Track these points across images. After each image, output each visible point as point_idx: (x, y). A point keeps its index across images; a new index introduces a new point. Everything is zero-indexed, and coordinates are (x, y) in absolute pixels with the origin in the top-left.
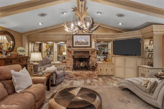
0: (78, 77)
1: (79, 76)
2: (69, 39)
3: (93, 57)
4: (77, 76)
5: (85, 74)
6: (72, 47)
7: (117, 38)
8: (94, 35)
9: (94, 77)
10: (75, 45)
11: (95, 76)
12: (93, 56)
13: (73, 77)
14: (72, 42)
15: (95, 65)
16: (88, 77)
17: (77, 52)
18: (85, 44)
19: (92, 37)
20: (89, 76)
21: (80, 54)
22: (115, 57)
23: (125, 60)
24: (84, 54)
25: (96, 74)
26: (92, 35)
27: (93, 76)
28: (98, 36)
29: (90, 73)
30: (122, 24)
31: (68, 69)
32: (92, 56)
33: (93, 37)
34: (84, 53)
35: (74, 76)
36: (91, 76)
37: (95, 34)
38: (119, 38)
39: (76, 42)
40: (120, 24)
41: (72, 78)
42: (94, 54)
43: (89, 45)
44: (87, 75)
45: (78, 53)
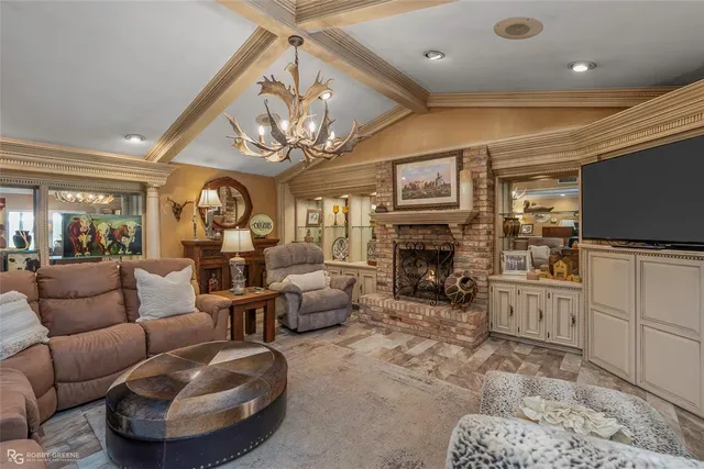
0: (399, 323)
1: (400, 319)
2: (383, 181)
3: (473, 249)
4: (394, 318)
5: (421, 317)
6: (392, 209)
7: (604, 148)
8: (473, 153)
9: (458, 337)
10: (401, 202)
11: (462, 332)
12: (471, 244)
13: (381, 321)
14: (391, 189)
15: (457, 284)
16: (436, 331)
17: (411, 226)
18: (439, 195)
19: (465, 160)
20: (438, 328)
21: (421, 237)
22: (590, 253)
23: (639, 273)
24: (434, 237)
25: (467, 326)
26: (465, 154)
27: (453, 329)
28: (494, 156)
29: (442, 314)
30: (592, 66)
31: (380, 287)
32: (465, 243)
33: (472, 161)
34: (432, 233)
35: (386, 316)
36: (445, 329)
37: (479, 148)
38: (613, 146)
39: (405, 189)
40: (580, 68)
41: (380, 324)
42: (476, 238)
43: (452, 199)
44: (429, 320)
45: (411, 231)
